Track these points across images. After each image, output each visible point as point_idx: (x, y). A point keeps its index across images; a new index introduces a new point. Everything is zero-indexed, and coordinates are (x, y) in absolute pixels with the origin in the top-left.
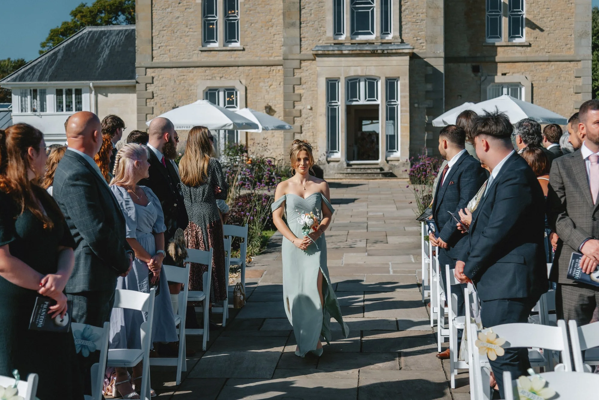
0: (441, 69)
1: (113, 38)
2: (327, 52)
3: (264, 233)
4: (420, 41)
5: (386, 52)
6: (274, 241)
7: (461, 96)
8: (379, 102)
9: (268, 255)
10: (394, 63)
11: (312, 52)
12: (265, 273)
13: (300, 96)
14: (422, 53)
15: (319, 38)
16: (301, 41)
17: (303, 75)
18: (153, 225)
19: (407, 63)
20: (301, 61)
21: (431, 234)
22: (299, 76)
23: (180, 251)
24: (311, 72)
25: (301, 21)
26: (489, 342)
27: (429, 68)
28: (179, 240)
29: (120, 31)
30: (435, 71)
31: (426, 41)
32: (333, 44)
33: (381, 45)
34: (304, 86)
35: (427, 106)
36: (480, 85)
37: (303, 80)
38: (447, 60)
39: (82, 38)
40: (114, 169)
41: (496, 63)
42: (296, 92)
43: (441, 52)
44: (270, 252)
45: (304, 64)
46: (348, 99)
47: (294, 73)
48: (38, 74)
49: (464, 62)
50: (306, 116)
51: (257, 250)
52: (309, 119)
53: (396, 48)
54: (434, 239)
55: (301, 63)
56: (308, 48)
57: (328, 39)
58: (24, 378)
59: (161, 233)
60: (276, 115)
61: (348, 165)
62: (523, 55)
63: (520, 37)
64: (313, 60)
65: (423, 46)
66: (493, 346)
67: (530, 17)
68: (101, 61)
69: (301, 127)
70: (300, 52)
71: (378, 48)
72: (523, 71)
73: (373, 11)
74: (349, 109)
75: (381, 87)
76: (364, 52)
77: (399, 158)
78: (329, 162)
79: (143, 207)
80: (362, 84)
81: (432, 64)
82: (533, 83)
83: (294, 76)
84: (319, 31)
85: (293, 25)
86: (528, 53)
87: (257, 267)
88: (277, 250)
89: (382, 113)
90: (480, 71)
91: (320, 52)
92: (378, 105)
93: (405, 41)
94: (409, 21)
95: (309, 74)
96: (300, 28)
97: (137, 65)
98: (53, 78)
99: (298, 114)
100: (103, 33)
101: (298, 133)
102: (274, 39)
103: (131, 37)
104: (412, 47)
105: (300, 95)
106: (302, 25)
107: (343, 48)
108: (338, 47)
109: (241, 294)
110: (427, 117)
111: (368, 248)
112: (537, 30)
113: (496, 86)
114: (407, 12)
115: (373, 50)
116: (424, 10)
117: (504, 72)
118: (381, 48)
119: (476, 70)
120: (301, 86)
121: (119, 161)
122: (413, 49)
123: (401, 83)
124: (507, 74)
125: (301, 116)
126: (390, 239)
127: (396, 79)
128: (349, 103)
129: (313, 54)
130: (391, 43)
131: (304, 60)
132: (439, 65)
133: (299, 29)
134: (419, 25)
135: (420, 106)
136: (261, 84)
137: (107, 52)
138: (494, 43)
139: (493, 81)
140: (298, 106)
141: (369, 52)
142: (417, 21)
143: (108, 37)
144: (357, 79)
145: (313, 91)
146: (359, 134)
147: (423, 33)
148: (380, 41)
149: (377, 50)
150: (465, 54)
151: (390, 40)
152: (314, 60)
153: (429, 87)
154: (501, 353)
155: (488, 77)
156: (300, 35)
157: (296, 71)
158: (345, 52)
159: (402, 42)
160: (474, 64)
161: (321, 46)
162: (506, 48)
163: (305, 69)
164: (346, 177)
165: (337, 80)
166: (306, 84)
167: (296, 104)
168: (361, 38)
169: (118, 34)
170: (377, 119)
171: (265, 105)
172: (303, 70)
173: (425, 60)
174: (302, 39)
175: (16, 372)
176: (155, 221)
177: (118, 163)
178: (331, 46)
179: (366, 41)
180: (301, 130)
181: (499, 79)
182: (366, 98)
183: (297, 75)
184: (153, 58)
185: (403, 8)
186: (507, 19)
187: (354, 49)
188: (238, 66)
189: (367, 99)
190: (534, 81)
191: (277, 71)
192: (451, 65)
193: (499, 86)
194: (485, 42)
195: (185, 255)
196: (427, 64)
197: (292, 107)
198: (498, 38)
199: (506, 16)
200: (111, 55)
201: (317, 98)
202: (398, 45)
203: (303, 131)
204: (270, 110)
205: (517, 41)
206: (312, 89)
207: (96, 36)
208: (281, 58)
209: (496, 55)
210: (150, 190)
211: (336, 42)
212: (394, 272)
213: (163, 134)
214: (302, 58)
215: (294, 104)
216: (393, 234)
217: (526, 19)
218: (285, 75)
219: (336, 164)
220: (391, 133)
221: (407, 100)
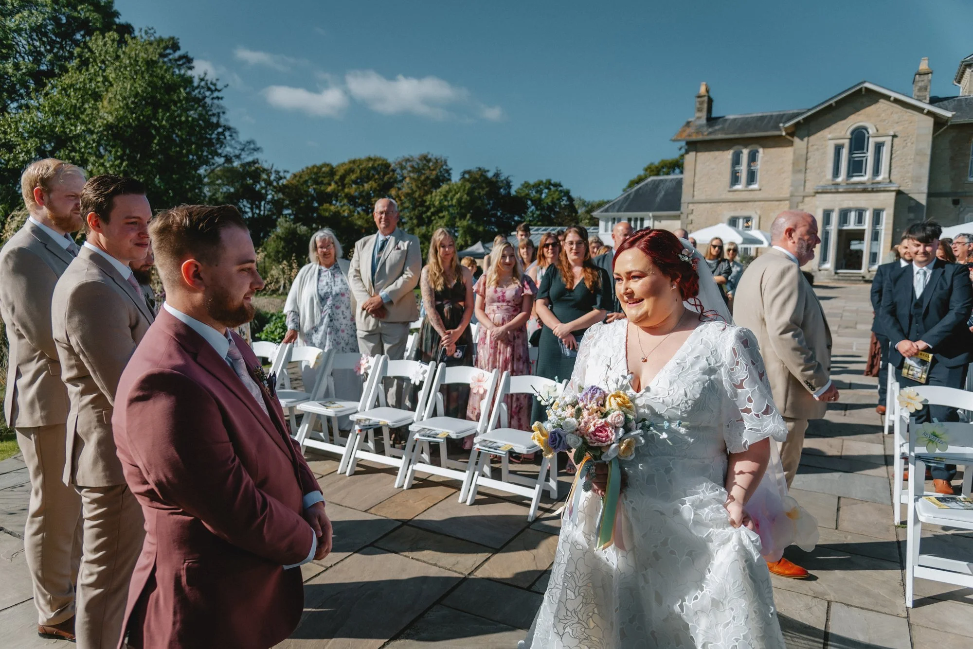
1: (668, 184)
2: (825, 191)
4: (907, 181)
5: (875, 189)
8: (866, 227)
10: (882, 198)
14: (907, 190)
15: (820, 180)
16: (805, 182)
19: (894, 198)
20: (804, 197)
24: (811, 205)
25: (807, 168)
26: (909, 398)
27: (912, 201)
29: (673, 179)
30: (918, 204)
31: (912, 181)
32: (831, 185)
33: (871, 184)
36: (959, 214)
38: (930, 195)
39: (647, 184)
43: (924, 188)
45: (806, 199)
46: (840, 225)
48: (617, 207)
49: (946, 197)
53: (884, 186)
55: (803, 199)
56: (810, 188)
57: (827, 180)
58: (560, 382)
61: (836, 273)
65: (909, 185)
66: (913, 402)
68: (658, 199)
70: (804, 190)
71: (869, 187)
73: (867, 160)
74: (840, 232)
75: (868, 216)
76: (857, 190)
78: (820, 270)
80: (853, 214)
81: (916, 198)
84: (821, 175)
85: (800, 171)
89: (868, 236)
91: (820, 191)
92: (864, 230)
93: (893, 181)
94: (898, 166)
96: (806, 173)
97: (682, 201)
98: (627, 210)
100: (661, 181)
102: (784, 182)
103: (679, 183)
106: (807, 171)
107: (839, 187)
108: (835, 187)
114: (896, 159)
115: (864, 188)
116: (912, 157)
118: (872, 186)
119: (956, 202)
122: (900, 187)
123: (887, 214)
126: (859, 326)
127: (883, 210)
128: (840, 228)
129: (814, 192)
130: (880, 183)
131: (807, 196)
132: (922, 199)
133: (804, 174)
134: (907, 168)
137: (663, 193)
141: (861, 190)
142: (905, 166)
143: (664, 183)
144: (849, 210)
146: (848, 251)
147: (910, 174)
148: (871, 181)
150: (947, 190)
151: (880, 180)
152: (814, 196)
153: (912, 216)
154: (920, 407)
156: (805, 178)
158: (841, 190)
159: (891, 182)
160: (955, 198)
161: (821, 186)
163: (807, 203)
164: (833, 281)
165: (832, 211)
168: (855, 179)
169: (671, 181)
170: (863, 240)
172: (805, 203)
173: (910, 195)
175: (556, 377)
178: (829, 186)
179: (859, 181)
184: (694, 197)
185: (894, 156)
187: (849, 187)
188: (755, 201)
189: (856, 225)
192: (933, 199)
194: (967, 180)
196: (911, 199)
200: (665, 195)
202: (886, 184)
207: (657, 183)
208: (788, 195)
211: (834, 183)
212: (857, 349)
214: (805, 195)
219: (826, 272)
220: (874, 251)
221: (891, 226)
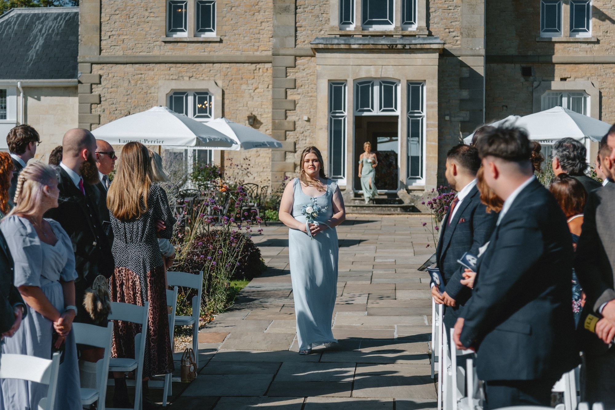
0: (481, 71)
1: (49, 23)
2: (330, 47)
3: (232, 284)
4: (454, 34)
5: (407, 47)
6: (246, 295)
7: (506, 107)
8: (398, 113)
9: (237, 313)
10: (419, 62)
11: (310, 46)
12: (228, 336)
13: (295, 103)
14: (455, 50)
15: (320, 28)
16: (296, 31)
17: (299, 75)
18: (61, 270)
19: (436, 62)
20: (296, 57)
21: (435, 288)
22: (294, 77)
23: (99, 305)
24: (308, 72)
25: (297, 5)
27: (464, 69)
28: (100, 291)
29: (59, 15)
30: (473, 73)
31: (461, 34)
32: (338, 36)
33: (401, 38)
34: (300, 90)
35: (461, 119)
36: (532, 93)
37: (298, 83)
38: (489, 59)
39: (8, 22)
40: (16, 196)
41: (554, 64)
42: (289, 98)
43: (481, 49)
44: (239, 309)
45: (300, 61)
46: (357, 108)
47: (286, 73)
49: (512, 62)
50: (302, 130)
51: (220, 306)
52: (306, 134)
53: (421, 42)
54: (438, 295)
55: (296, 60)
56: (305, 41)
57: (332, 28)
59: (71, 281)
60: (262, 128)
61: (357, 195)
62: (589, 55)
63: (585, 31)
64: (312, 56)
65: (457, 41)
67: (598, 5)
68: (32, 53)
69: (295, 144)
70: (296, 45)
71: (398, 42)
72: (589, 75)
74: (359, 121)
75: (401, 93)
76: (380, 47)
77: (423, 187)
79: (51, 247)
80: (376, 89)
81: (469, 64)
82: (602, 91)
83: (286, 76)
84: (321, 19)
85: (286, 10)
86: (596, 52)
87: (219, 328)
88: (249, 306)
89: (402, 128)
90: (533, 74)
91: (321, 46)
92: (397, 117)
93: (433, 34)
94: (439, 8)
95: (307, 74)
96: (296, 14)
97: (79, 59)
99: (292, 127)
100: (37, 17)
101: (291, 152)
102: (261, 28)
103: (72, 23)
104: (442, 42)
105: (295, 101)
106: (298, 10)
107: (352, 41)
108: (345, 40)
109: (191, 363)
110: (461, 133)
111: (369, 306)
112: (608, 22)
113: (553, 94)
115: (390, 45)
117: (564, 76)
118: (401, 42)
119: (527, 72)
120: (295, 90)
121: (23, 184)
122: (444, 44)
123: (427, 89)
124: (568, 79)
125: (295, 130)
126: (400, 294)
127: (421, 83)
128: (359, 114)
129: (312, 49)
130: (415, 36)
131: (301, 56)
132: (479, 66)
133: (294, 16)
134: (453, 13)
135: (453, 119)
136: (244, 87)
137: (41, 41)
138: (551, 38)
139: (549, 87)
140: (292, 117)
141: (386, 47)
142: (450, 8)
143: (43, 22)
144: (369, 82)
145: (311, 96)
147: (457, 23)
148: (400, 33)
149: (397, 45)
150: (512, 51)
151: (414, 31)
152: (314, 56)
153: (465, 94)
155: (542, 83)
156: (296, 23)
157: (289, 70)
158: (353, 47)
159: (430, 34)
160: (524, 65)
161: (323, 38)
162: (566, 45)
163: (302, 67)
164: (353, 211)
165: (343, 83)
166: (303, 87)
167: (289, 113)
168: (376, 28)
169: (56, 18)
170: (396, 135)
171: (248, 114)
172: (299, 69)
173: (460, 58)
174: (298, 29)
176: (64, 265)
177: (22, 188)
178: (335, 38)
179: (382, 32)
180: (295, 148)
181: (556, 85)
182: (381, 108)
183: (291, 76)
184: (101, 50)
186: (568, 7)
187: (367, 42)
188: (214, 63)
189: (383, 108)
190: (603, 88)
191: (265, 70)
192: (494, 66)
193: (557, 94)
194: (539, 36)
195: (107, 310)
196: (463, 64)
197: (284, 117)
198: (556, 31)
199: (566, 3)
200: (46, 45)
201: (316, 106)
202: (424, 39)
203: (297, 149)
204: (254, 121)
205: (581, 36)
206: (310, 94)
207: (27, 20)
208: (270, 53)
209: (553, 53)
210: (58, 224)
211: (343, 33)
213: (80, 150)
214: (298, 53)
215: (286, 113)
216: (404, 288)
217: (593, 7)
218: (275, 76)
220: (413, 154)
221: (435, 110)
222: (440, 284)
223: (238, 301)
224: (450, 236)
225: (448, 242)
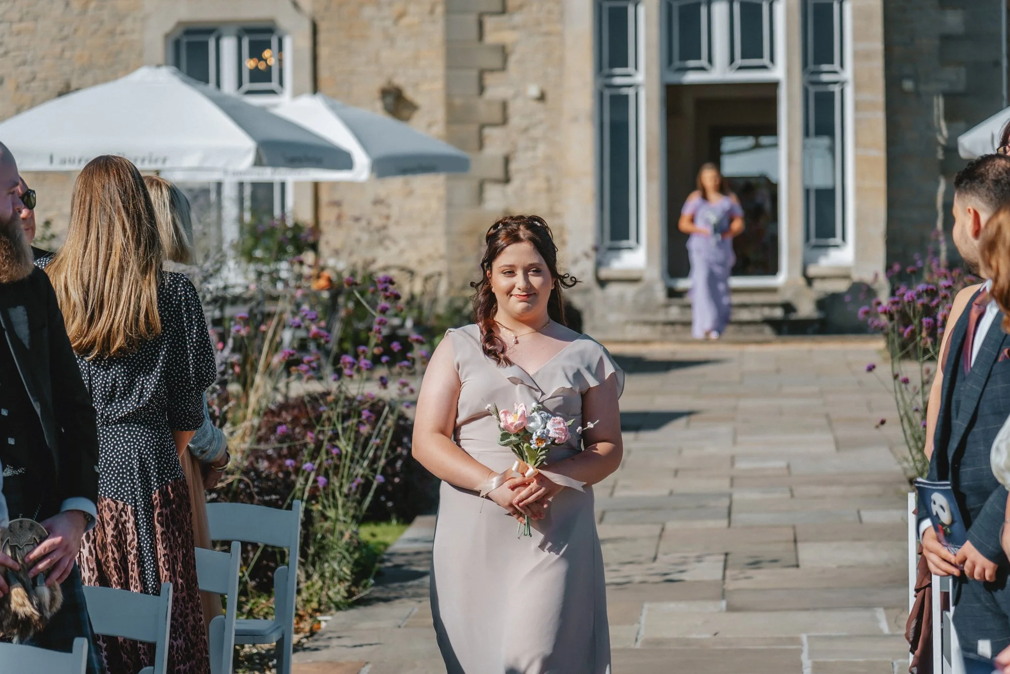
3: (365, 532)
8: (778, 73)
9: (380, 609)
12: (365, 671)
13: (503, 52)
21: (932, 532)
34: (518, 19)
35: (945, 87)
42: (491, 38)
44: (386, 600)
46: (670, 61)
50: (525, 123)
51: (338, 591)
52: (537, 132)
54: (944, 552)
60: (418, 122)
61: (670, 293)
69: (507, 160)
74: (676, 99)
75: (784, 19)
77: (848, 268)
78: (602, 283)
80: (720, 10)
87: (336, 651)
88: (410, 591)
92: (774, 86)
99: (497, 116)
101: (496, 181)
105: (504, 47)
110: (943, 124)
111: (730, 585)
120: (504, 17)
123: (854, 9)
125: (505, 122)
126: (809, 554)
128: (674, 78)
136: (368, 11)
140: (497, 89)
145: (548, 34)
153: (954, 20)
164: (663, 334)
166: (525, 9)
167: (489, 79)
170: (772, 129)
171: (379, 83)
180: (507, 171)
182: (732, 60)
189: (739, 61)
197: (474, 89)
201: (562, 60)
203: (512, 174)
204: (396, 102)
206: (545, 28)
215: (481, 79)
216: (820, 536)
219: (630, 291)
220: (821, 180)
221: (877, 65)
222: (953, 522)
223: (382, 578)
224: (976, 396)
225: (971, 411)
